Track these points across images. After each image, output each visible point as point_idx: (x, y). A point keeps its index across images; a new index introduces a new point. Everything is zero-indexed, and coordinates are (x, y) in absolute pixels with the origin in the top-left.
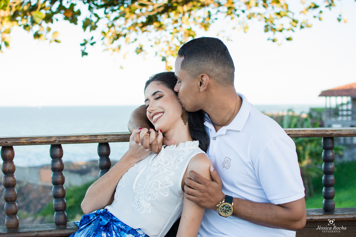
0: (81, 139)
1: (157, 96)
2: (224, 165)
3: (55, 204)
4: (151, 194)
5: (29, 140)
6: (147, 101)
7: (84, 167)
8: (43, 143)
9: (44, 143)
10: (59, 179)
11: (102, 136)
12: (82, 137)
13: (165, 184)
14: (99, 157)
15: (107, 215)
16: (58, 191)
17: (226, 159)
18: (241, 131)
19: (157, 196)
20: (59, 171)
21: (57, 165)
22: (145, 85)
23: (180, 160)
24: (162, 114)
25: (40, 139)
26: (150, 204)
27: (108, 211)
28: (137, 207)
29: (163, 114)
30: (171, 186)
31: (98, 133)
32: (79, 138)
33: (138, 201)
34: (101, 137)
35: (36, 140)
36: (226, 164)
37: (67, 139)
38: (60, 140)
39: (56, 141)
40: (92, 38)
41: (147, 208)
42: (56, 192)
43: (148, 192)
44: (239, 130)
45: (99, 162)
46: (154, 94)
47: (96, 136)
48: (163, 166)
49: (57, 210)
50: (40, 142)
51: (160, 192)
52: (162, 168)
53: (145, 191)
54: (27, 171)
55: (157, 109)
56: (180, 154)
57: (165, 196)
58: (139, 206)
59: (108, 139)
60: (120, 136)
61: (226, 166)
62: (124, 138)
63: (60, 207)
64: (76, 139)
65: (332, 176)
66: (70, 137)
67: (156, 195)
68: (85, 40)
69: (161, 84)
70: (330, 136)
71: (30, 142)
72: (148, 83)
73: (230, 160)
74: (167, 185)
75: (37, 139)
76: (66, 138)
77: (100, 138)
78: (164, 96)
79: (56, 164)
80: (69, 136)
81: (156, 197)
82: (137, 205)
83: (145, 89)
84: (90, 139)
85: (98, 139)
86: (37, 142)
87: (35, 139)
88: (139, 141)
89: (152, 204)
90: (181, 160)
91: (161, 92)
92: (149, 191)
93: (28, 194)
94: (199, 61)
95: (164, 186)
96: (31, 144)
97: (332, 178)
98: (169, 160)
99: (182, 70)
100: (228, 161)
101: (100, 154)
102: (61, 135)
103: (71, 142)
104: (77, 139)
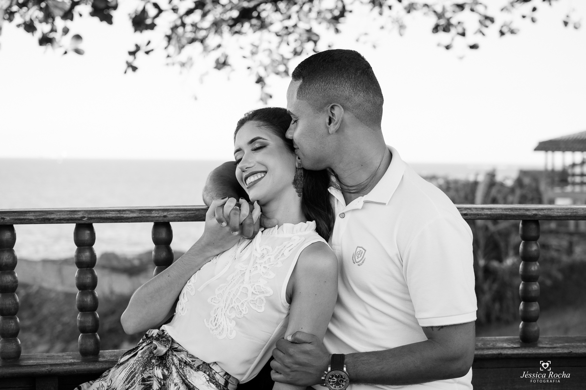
0: (125, 216)
1: (257, 145)
2: (354, 259)
3: (80, 321)
4: (235, 308)
5: (39, 215)
6: (239, 152)
7: (136, 263)
8: (63, 221)
9: (65, 220)
10: (88, 279)
11: (160, 212)
12: (127, 212)
13: (259, 292)
14: (154, 246)
15: (165, 339)
16: (86, 300)
17: (359, 249)
18: (387, 204)
19: (246, 311)
20: (87, 267)
21: (85, 257)
22: (236, 126)
23: (284, 254)
24: (263, 175)
25: (58, 214)
26: (234, 323)
27: (165, 334)
28: (213, 328)
29: (265, 175)
30: (268, 295)
31: (153, 207)
32: (122, 213)
33: (215, 318)
34: (157, 212)
35: (52, 216)
36: (358, 257)
37: (103, 216)
38: (92, 216)
39: (84, 217)
40: (149, 42)
41: (229, 329)
42: (83, 301)
43: (232, 304)
44: (385, 202)
45: (153, 253)
46: (252, 141)
47: (150, 211)
48: (256, 263)
49: (83, 330)
50: (57, 218)
51: (250, 304)
52: (255, 266)
53: (226, 301)
54: (39, 268)
55: (255, 166)
56: (285, 243)
57: (259, 311)
58: (217, 326)
59: (169, 216)
60: (188, 212)
61: (357, 260)
62: (196, 215)
63: (89, 326)
64: (116, 215)
65: (536, 284)
66: (108, 212)
67: (244, 309)
68: (137, 46)
69: (264, 126)
70: (533, 219)
71: (41, 219)
72: (242, 123)
73: (364, 251)
74: (263, 292)
75: (53, 213)
76: (101, 214)
77: (156, 215)
78: (268, 147)
79: (83, 256)
80: (106, 211)
81: (244, 312)
82: (214, 324)
83: (236, 133)
84: (140, 215)
85: (153, 215)
86: (53, 219)
87: (49, 213)
88: (224, 219)
89: (237, 324)
90: (287, 253)
91: (263, 139)
92: (233, 302)
93: (41, 306)
94: (327, 84)
95: (257, 294)
96: (43, 222)
97: (535, 287)
98: (267, 253)
99: (299, 100)
100: (362, 253)
101: (156, 241)
102: (92, 208)
103: (109, 221)
104: (119, 215)
